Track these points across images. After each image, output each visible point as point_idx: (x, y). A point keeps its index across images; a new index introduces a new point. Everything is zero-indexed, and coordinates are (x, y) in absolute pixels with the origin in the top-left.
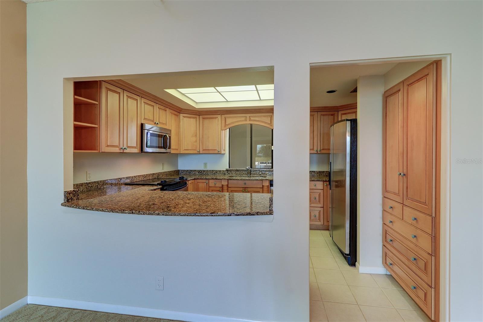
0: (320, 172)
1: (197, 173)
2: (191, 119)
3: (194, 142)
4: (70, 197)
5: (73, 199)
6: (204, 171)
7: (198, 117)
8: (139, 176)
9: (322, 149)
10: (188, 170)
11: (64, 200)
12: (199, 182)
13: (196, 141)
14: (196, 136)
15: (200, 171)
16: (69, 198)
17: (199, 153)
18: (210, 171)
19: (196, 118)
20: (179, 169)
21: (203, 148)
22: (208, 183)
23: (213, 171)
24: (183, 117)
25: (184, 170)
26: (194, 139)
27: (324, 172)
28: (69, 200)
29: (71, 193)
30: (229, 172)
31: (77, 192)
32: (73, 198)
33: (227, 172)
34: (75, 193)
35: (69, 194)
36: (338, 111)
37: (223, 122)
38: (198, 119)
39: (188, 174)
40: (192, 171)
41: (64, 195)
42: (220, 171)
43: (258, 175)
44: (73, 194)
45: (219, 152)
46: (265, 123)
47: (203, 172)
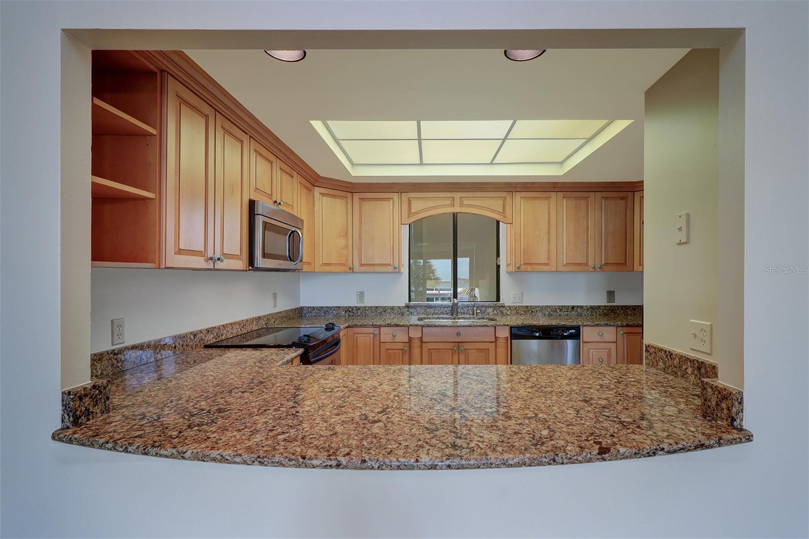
0: (592, 308)
1: (343, 313)
2: (337, 200)
3: (343, 249)
4: (83, 409)
5: (92, 413)
6: (358, 308)
7: (349, 195)
8: (231, 323)
9: (603, 263)
10: (322, 308)
11: (63, 421)
12: (357, 334)
13: (346, 247)
14: (346, 235)
15: (350, 309)
16: (78, 413)
17: (353, 272)
18: (371, 307)
19: (347, 197)
20: (302, 305)
21: (360, 260)
22: (378, 335)
23: (377, 307)
24: (320, 195)
25: (313, 308)
26: (342, 242)
27: (599, 307)
28: (80, 417)
29: (86, 395)
30: (411, 310)
31: (105, 388)
32: (91, 409)
33: (408, 311)
34: (97, 392)
35: (81, 398)
36: (634, 192)
37: (405, 207)
38: (350, 201)
39: (323, 314)
40: (331, 308)
41: (63, 405)
42: (392, 308)
43: (473, 314)
44: (91, 397)
45: (395, 268)
46: (493, 211)
47: (356, 310)
